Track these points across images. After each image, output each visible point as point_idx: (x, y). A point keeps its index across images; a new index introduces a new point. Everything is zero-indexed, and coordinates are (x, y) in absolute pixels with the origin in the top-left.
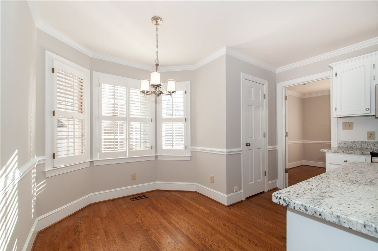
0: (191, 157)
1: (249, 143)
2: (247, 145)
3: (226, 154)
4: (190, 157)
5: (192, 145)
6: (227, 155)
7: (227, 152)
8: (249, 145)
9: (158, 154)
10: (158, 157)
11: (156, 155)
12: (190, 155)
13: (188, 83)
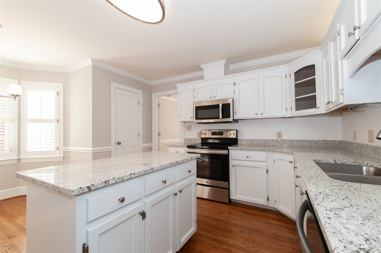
0: (64, 157)
1: (120, 142)
2: (118, 144)
3: (91, 152)
4: (62, 158)
5: (64, 146)
6: (93, 153)
7: (92, 151)
8: (120, 144)
9: (21, 157)
10: (21, 160)
11: (18, 158)
12: (63, 156)
13: (61, 85)
